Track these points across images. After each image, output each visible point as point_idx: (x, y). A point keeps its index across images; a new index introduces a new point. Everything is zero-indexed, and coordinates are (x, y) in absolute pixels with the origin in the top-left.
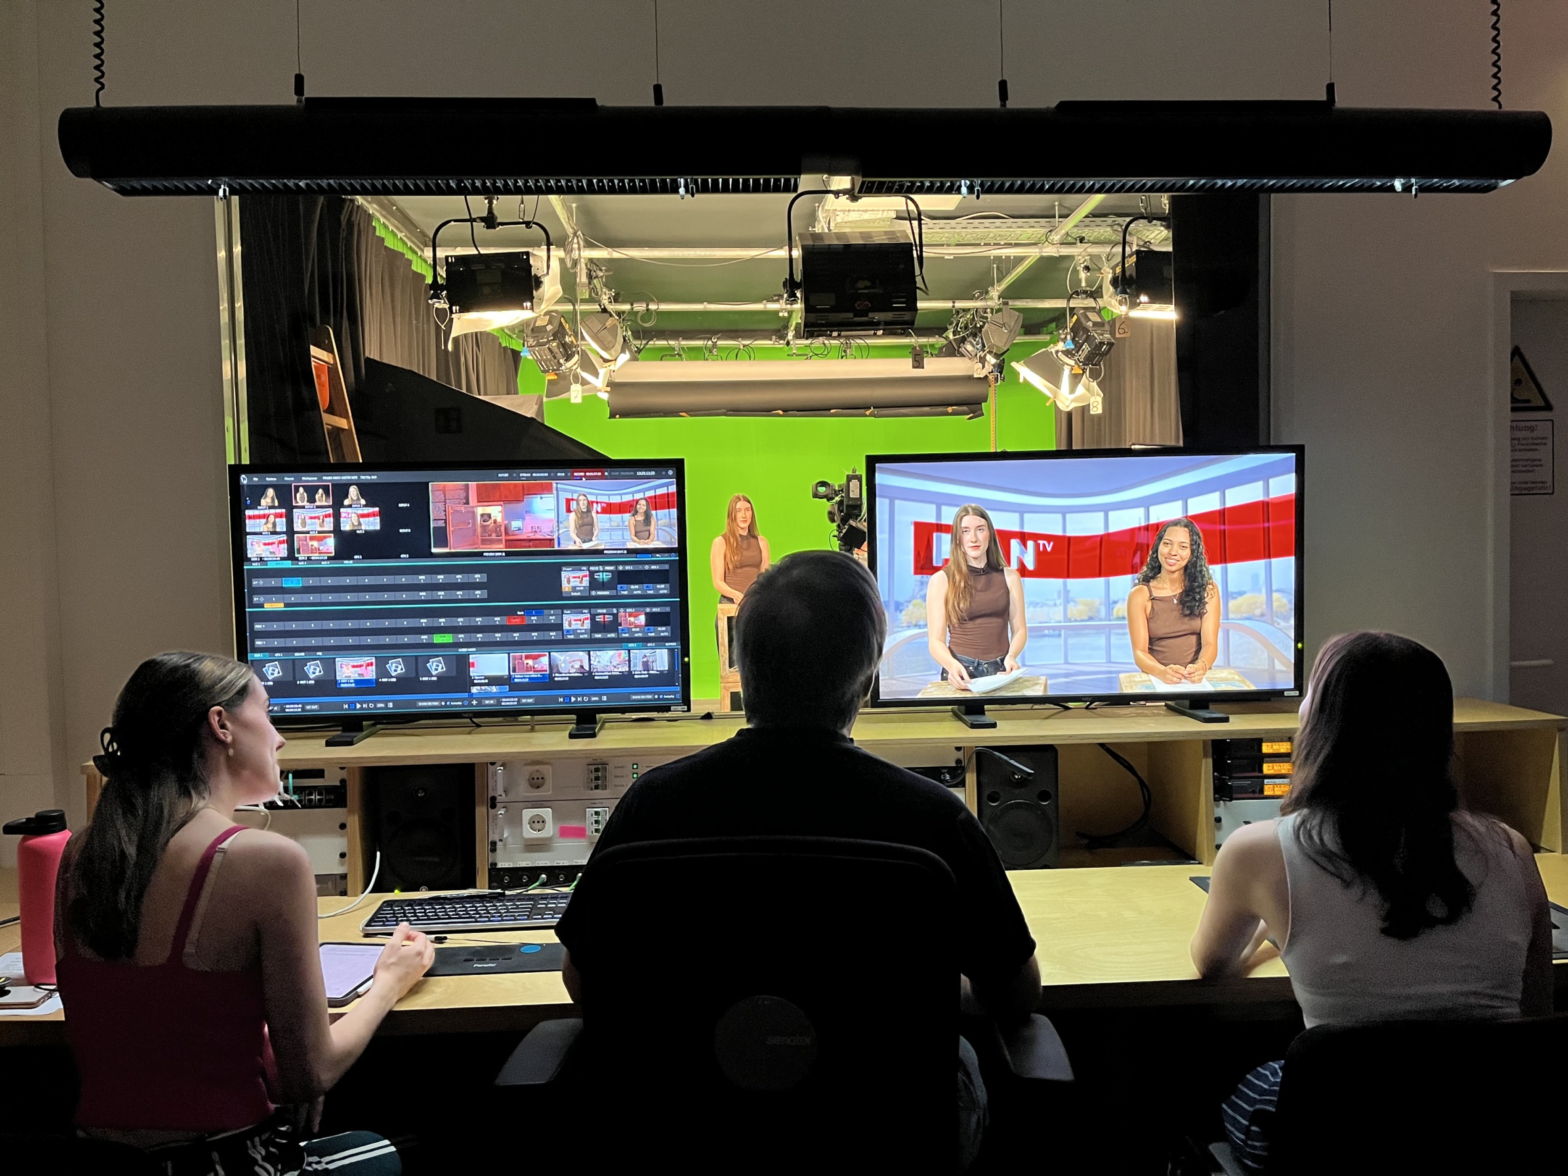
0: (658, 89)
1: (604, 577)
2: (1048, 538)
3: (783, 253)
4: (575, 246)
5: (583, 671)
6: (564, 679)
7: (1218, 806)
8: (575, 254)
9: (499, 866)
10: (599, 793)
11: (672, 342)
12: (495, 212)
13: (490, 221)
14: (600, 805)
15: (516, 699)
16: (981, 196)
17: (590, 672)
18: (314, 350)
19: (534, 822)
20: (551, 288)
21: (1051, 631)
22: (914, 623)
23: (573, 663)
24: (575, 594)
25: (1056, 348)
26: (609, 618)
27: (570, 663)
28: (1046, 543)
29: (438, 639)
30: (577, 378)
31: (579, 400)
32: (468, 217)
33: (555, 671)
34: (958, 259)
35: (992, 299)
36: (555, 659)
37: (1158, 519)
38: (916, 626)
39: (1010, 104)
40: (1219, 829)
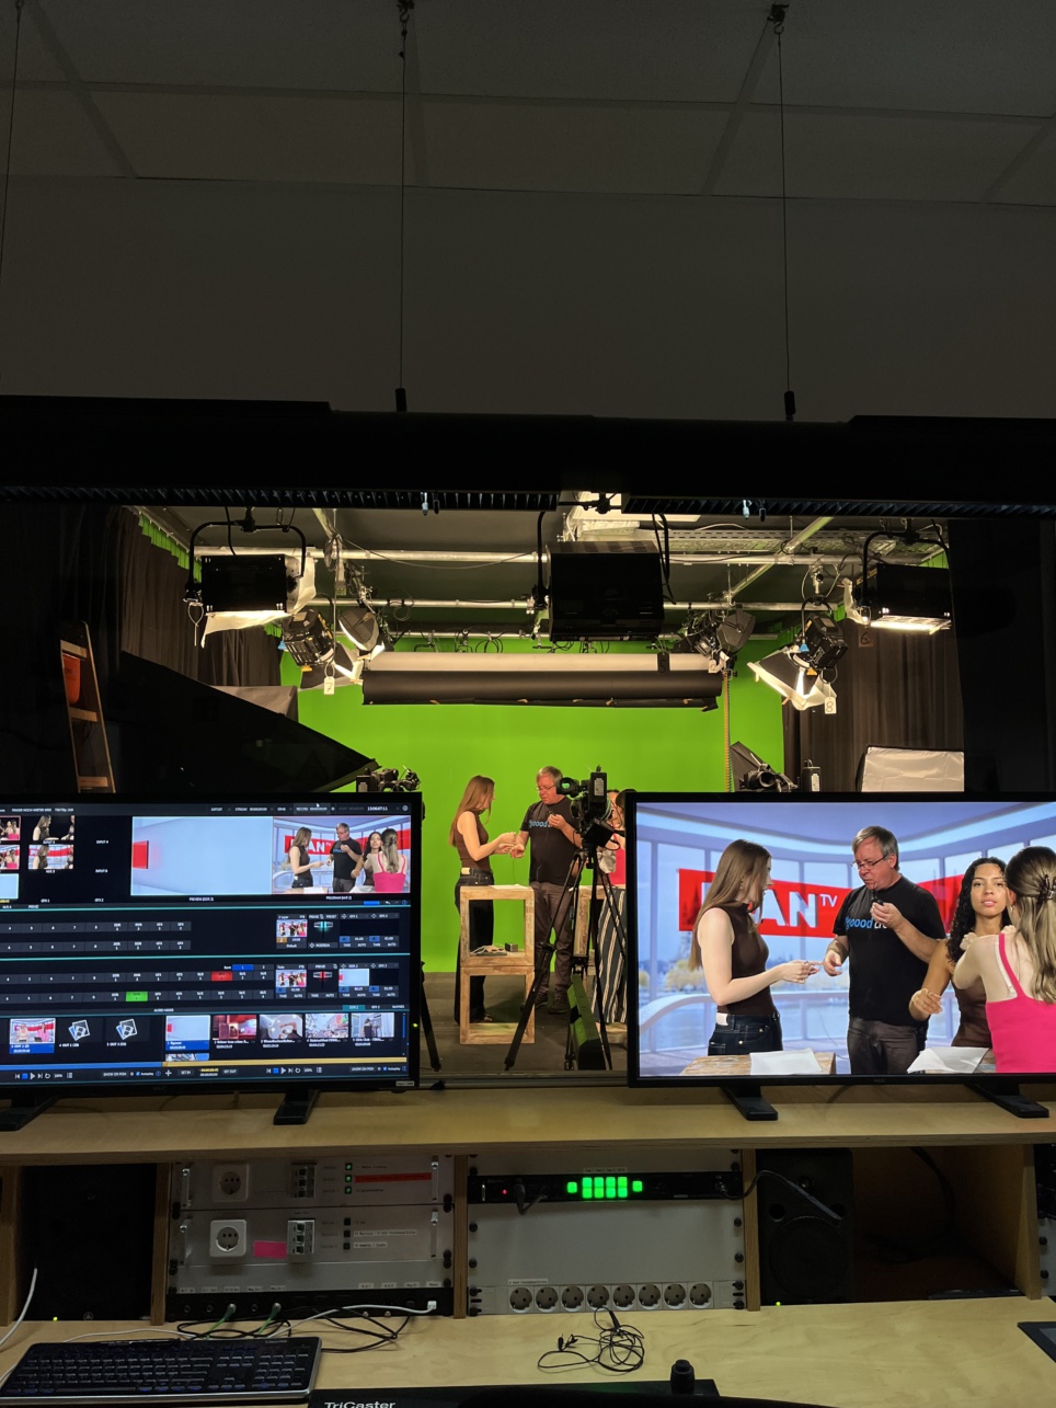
0: (400, 394)
1: (323, 926)
2: (832, 891)
3: (531, 558)
4: (335, 547)
5: (295, 1036)
6: (273, 1046)
7: (1042, 1224)
8: (334, 555)
9: (179, 1292)
10: (303, 1201)
11: (425, 634)
12: (254, 516)
13: (248, 524)
14: (303, 1216)
15: (217, 1070)
16: (766, 517)
17: (304, 1038)
18: (65, 645)
19: (224, 1235)
20: (306, 590)
21: (837, 1000)
22: (680, 987)
23: (285, 1028)
24: (291, 946)
25: (791, 651)
26: (328, 975)
27: (281, 1027)
28: (829, 896)
29: (131, 997)
30: (331, 672)
31: (332, 692)
32: (226, 520)
33: (264, 1036)
34: (697, 567)
35: (726, 601)
36: (264, 1023)
37: (955, 872)
38: (681, 990)
39: (797, 418)
40: (1044, 1252)
